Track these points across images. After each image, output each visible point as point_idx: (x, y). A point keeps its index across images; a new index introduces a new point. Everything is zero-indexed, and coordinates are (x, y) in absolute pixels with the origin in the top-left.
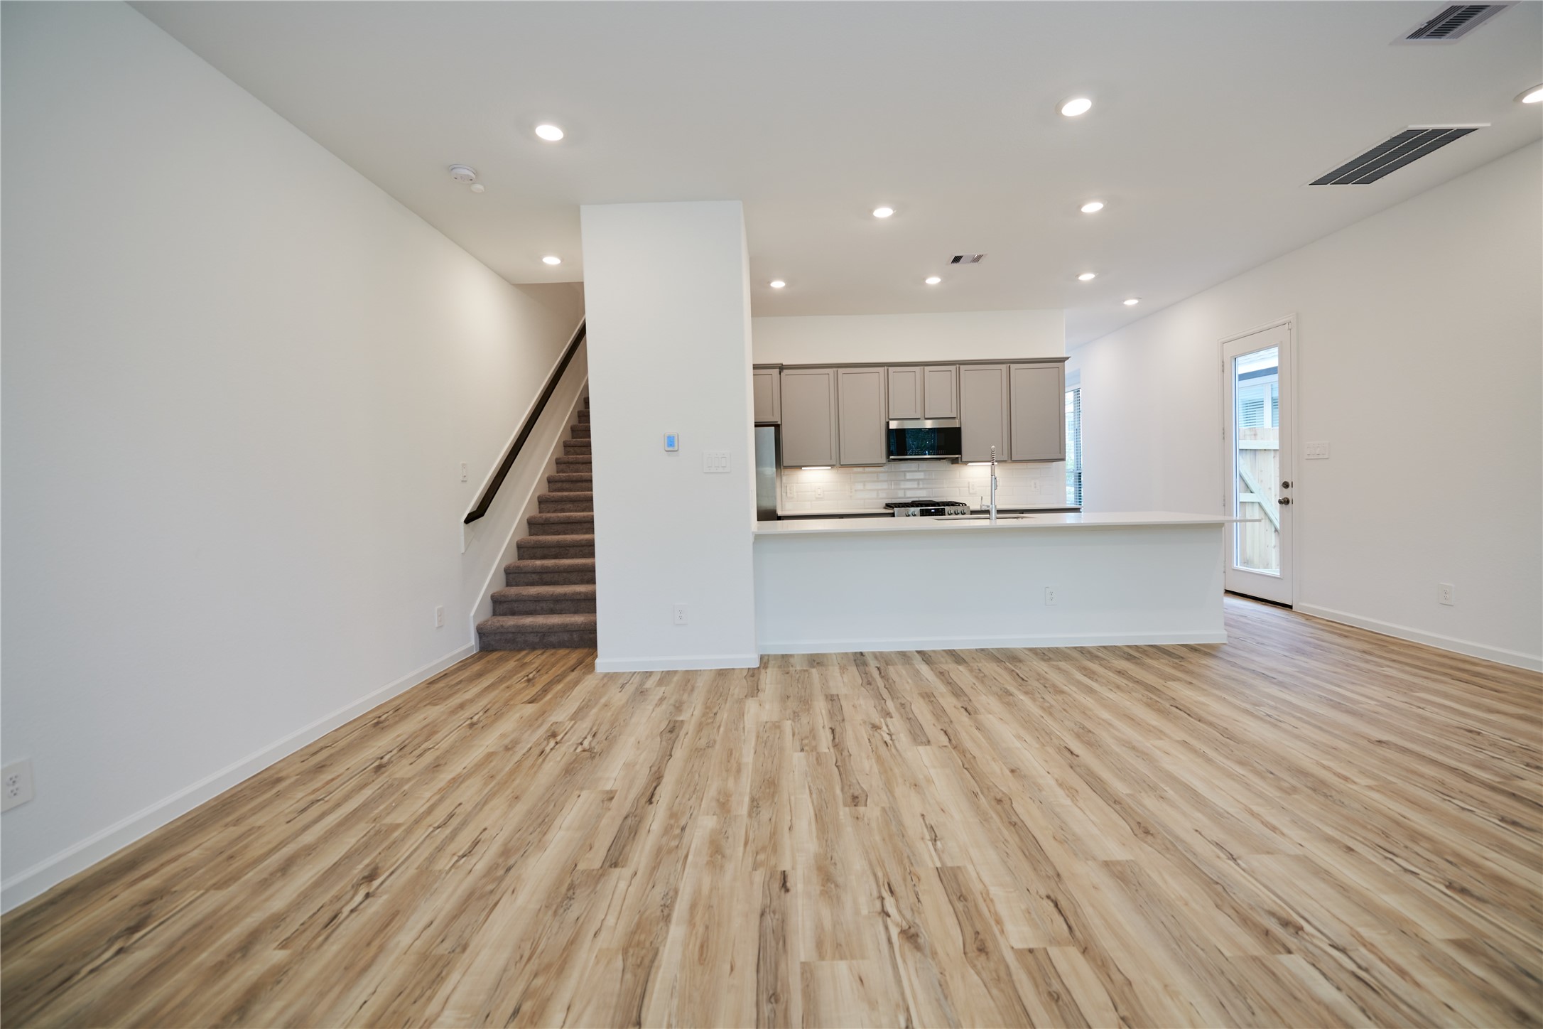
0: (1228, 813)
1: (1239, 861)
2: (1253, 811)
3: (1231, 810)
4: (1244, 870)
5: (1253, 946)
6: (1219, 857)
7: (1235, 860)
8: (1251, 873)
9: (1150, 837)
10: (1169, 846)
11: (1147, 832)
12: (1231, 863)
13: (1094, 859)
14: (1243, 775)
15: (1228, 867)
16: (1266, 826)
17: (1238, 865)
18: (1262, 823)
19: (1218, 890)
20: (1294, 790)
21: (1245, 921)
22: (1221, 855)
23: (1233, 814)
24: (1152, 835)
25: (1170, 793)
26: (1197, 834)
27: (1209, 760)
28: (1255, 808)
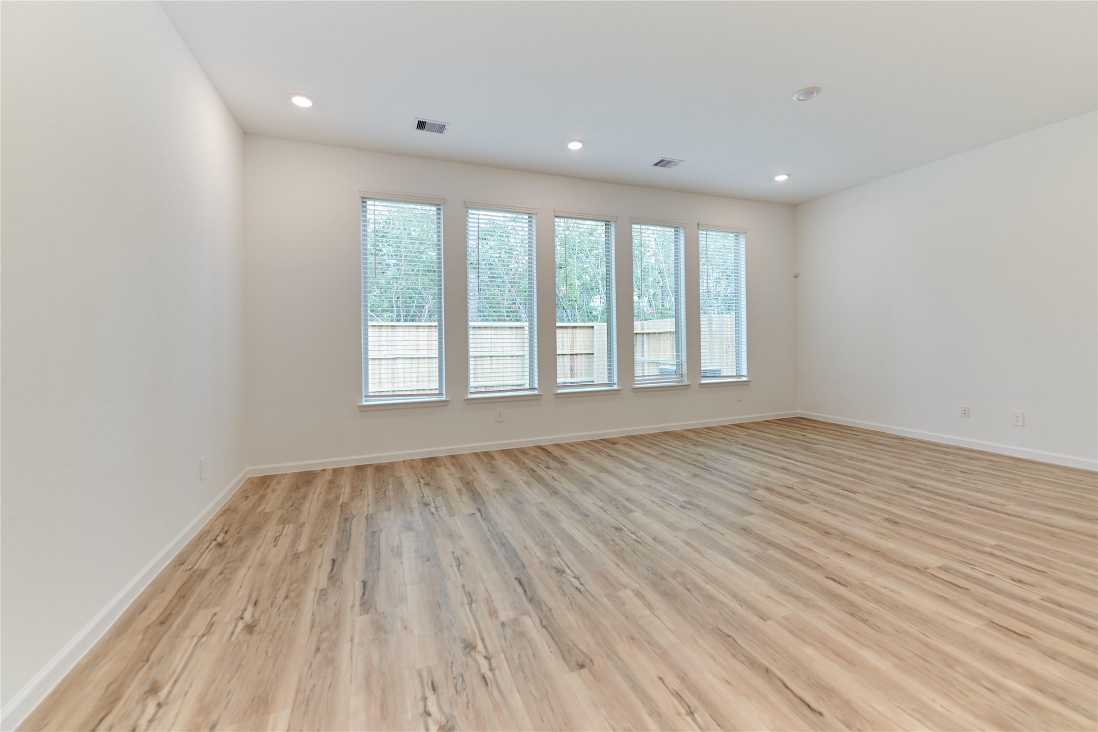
0: (711, 549)
1: (701, 524)
2: (698, 553)
3: (710, 551)
4: (699, 521)
5: (695, 501)
6: (710, 524)
7: (704, 524)
8: (696, 520)
9: (742, 527)
10: (731, 525)
11: (744, 529)
12: (705, 523)
13: (757, 515)
14: (707, 583)
15: (706, 521)
16: (691, 545)
17: (701, 522)
18: (693, 546)
19: (708, 513)
20: (674, 576)
21: (698, 506)
22: (709, 525)
23: (708, 548)
24: (741, 529)
25: (746, 556)
26: (722, 533)
27: (735, 596)
28: (697, 555)
